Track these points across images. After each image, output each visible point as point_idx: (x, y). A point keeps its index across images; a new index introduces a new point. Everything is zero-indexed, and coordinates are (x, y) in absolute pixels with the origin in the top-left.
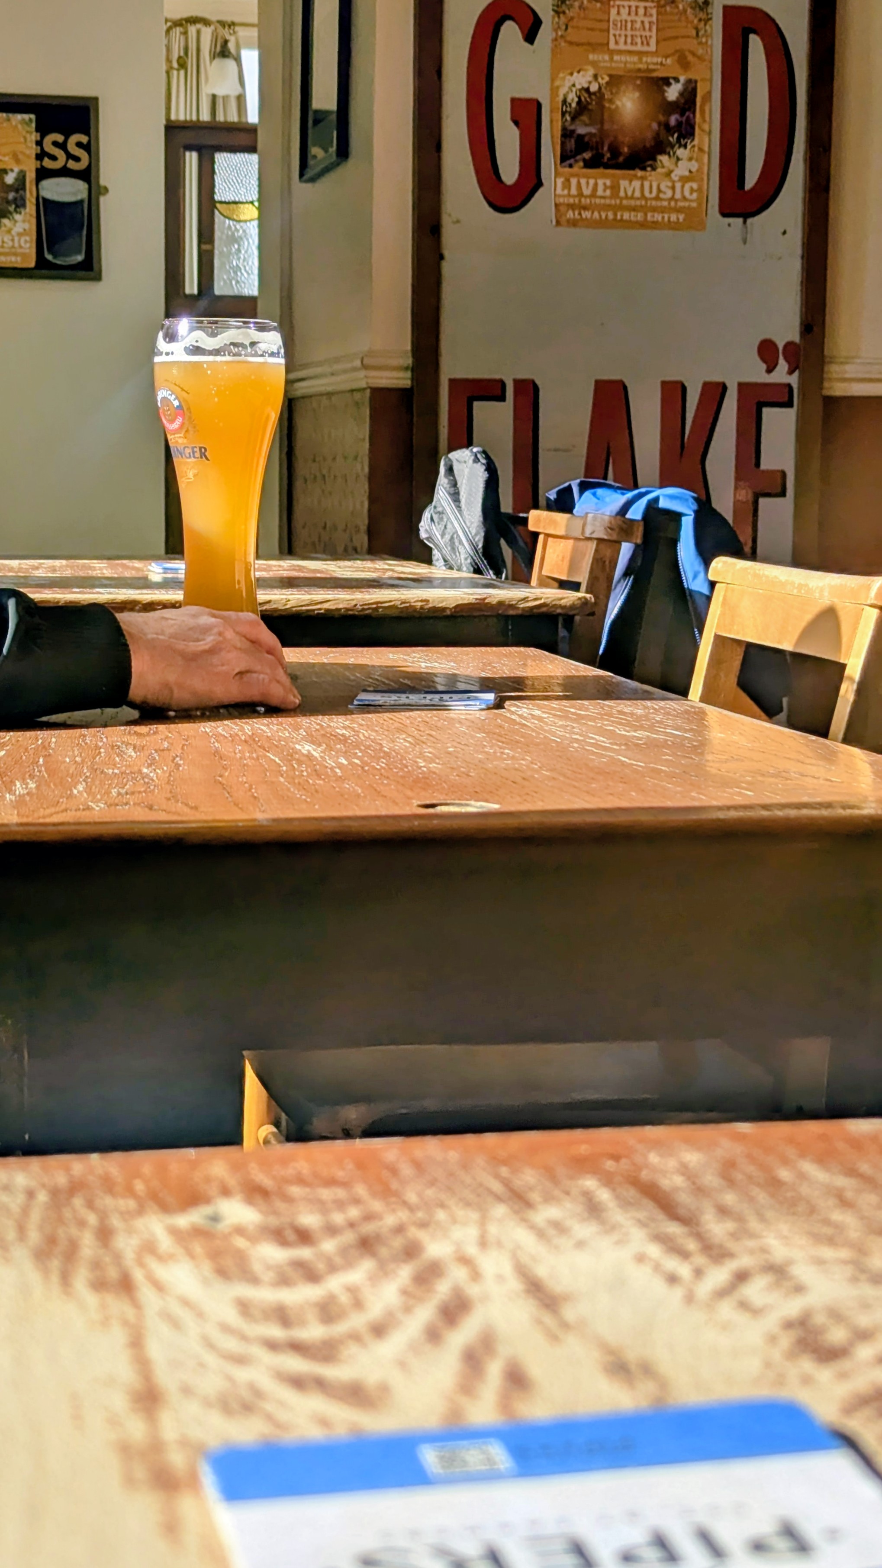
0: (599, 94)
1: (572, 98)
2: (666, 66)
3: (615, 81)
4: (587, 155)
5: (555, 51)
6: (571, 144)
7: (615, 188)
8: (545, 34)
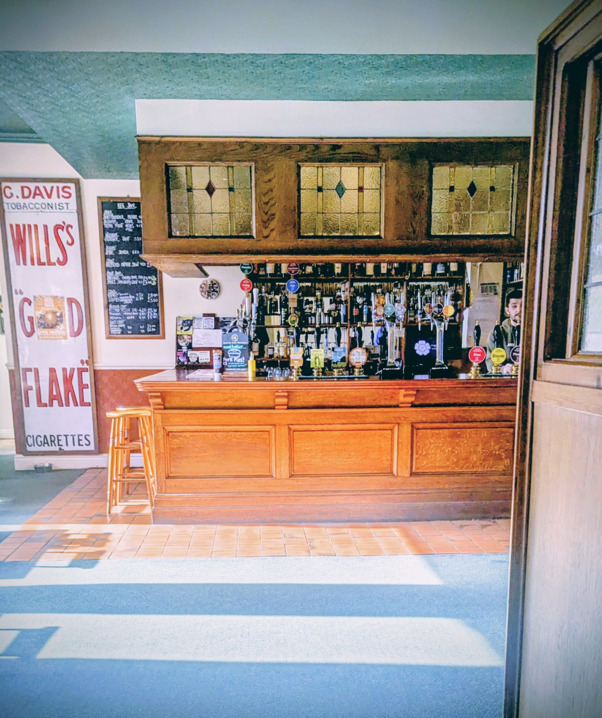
0: (44, 315)
1: (39, 316)
2: (56, 310)
3: (47, 312)
4: (43, 326)
5: (35, 307)
6: (40, 324)
7: (49, 332)
8: (32, 304)
